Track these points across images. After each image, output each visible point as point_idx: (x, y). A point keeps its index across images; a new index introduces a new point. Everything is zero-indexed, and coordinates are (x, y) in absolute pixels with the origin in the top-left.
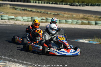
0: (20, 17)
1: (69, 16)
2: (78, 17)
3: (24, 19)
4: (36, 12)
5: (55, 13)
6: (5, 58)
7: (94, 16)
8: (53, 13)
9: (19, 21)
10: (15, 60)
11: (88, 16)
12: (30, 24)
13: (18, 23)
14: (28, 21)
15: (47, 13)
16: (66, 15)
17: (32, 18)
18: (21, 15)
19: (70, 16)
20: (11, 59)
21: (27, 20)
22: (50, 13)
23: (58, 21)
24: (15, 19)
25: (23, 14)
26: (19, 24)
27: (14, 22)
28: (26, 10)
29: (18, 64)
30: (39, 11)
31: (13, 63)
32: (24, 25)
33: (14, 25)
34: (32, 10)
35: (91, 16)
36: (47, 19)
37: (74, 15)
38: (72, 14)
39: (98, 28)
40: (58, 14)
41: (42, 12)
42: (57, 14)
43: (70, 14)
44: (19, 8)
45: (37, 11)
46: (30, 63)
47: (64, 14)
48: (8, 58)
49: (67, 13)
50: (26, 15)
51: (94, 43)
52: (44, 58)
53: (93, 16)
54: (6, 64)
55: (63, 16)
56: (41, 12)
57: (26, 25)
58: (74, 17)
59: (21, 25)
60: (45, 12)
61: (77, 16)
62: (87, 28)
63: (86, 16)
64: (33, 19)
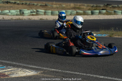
0: (7, 11)
1: (58, 6)
2: (69, 7)
3: (11, 13)
4: (20, 4)
5: (42, 4)
6: (7, 62)
7: (86, 5)
8: (40, 4)
9: (7, 15)
10: (20, 64)
11: (80, 5)
12: (20, 18)
13: (6, 17)
14: (17, 15)
15: (34, 4)
16: (55, 6)
17: (20, 11)
18: (6, 8)
19: (60, 6)
20: (14, 63)
21: (15, 14)
22: (36, 4)
23: (50, 13)
24: (2, 13)
25: (7, 7)
26: (8, 19)
27: (2, 17)
28: (10, 2)
29: (26, 70)
30: (24, 3)
31: (20, 69)
32: (15, 20)
33: (3, 20)
34: (16, 2)
35: (82, 5)
36: (37, 11)
37: (64, 6)
38: (60, 4)
39: (98, 18)
40: (46, 5)
41: (28, 4)
42: (44, 5)
43: (58, 5)
44: (1, 1)
45: (22, 3)
46: (40, 67)
47: (52, 4)
48: (11, 63)
49: (54, 3)
50: (11, 8)
51: (103, 35)
52: (54, 60)
53: (84, 5)
54: (11, 71)
55: (52, 6)
56: (26, 4)
57: (16, 19)
58: (64, 7)
59: (10, 20)
60: (31, 4)
61: (67, 6)
62: (86, 19)
63: (77, 5)
64: (22, 12)
